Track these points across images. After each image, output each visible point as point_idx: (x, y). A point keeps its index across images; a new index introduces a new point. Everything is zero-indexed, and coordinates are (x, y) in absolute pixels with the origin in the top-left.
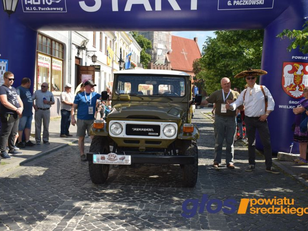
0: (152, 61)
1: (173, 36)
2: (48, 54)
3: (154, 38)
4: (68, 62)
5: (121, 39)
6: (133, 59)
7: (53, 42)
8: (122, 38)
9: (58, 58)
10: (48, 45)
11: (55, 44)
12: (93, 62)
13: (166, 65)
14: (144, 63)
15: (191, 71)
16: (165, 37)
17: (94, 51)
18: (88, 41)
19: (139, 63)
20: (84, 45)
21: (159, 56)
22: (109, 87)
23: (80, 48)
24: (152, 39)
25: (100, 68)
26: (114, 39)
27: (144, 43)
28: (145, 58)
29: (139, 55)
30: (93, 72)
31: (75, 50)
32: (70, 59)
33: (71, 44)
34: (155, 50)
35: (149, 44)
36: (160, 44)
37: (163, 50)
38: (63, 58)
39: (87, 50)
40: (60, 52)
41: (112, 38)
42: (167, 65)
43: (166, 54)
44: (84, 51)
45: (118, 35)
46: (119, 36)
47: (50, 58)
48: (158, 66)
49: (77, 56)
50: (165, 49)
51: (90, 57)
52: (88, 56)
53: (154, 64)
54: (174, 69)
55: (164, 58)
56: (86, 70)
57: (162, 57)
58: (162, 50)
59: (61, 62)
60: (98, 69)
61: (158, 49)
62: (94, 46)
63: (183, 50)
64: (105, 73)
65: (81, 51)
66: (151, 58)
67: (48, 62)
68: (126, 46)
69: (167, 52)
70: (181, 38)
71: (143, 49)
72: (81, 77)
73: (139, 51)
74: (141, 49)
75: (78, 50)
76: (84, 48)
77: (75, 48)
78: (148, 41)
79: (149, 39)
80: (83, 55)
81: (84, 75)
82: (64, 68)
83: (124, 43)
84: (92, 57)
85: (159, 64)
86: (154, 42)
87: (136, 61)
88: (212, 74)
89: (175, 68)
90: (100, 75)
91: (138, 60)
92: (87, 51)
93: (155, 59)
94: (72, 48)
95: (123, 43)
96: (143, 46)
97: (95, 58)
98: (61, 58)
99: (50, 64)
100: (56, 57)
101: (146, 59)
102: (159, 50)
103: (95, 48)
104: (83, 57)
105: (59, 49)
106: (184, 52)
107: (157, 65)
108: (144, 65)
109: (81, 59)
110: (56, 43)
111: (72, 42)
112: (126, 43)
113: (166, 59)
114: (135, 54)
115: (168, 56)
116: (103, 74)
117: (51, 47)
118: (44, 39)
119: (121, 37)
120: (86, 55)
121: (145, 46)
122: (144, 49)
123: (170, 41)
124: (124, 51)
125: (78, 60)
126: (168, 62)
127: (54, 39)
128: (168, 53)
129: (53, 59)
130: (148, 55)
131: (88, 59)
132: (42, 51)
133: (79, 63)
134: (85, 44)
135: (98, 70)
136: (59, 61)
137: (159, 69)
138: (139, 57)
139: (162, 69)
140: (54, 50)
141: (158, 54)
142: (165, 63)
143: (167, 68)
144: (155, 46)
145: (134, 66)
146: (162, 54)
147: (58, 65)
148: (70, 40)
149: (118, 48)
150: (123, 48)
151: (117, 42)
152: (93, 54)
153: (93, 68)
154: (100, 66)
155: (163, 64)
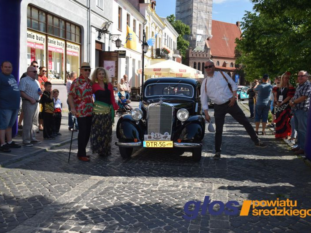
0: (191, 47)
1: (214, 21)
2: (61, 37)
3: (193, 24)
4: (87, 47)
5: (153, 23)
6: (169, 45)
7: (68, 24)
8: (154, 22)
9: (74, 42)
10: (61, 28)
11: (70, 26)
12: (117, 46)
13: (205, 52)
15: (233, 57)
16: (205, 22)
17: (118, 35)
18: (110, 24)
19: (176, 49)
20: (106, 28)
21: (198, 43)
22: (139, 75)
24: (190, 24)
25: (125, 53)
26: (144, 22)
27: (182, 29)
28: (183, 45)
30: (116, 58)
31: (95, 33)
32: (89, 44)
33: (89, 26)
34: (194, 36)
35: (187, 29)
36: (199, 29)
38: (81, 42)
39: (110, 34)
40: (76, 36)
41: (143, 21)
42: (207, 52)
43: (206, 40)
44: (107, 35)
45: (149, 18)
46: (150, 20)
47: (63, 42)
48: (197, 53)
49: (97, 40)
50: (204, 35)
51: (114, 41)
52: (112, 40)
53: (193, 51)
54: (214, 56)
55: (204, 45)
56: (109, 56)
57: (202, 43)
58: (201, 36)
59: (79, 47)
60: (123, 54)
61: (198, 34)
62: (120, 30)
63: (224, 35)
64: (134, 60)
65: (103, 34)
66: (188, 44)
67: (61, 47)
68: (159, 31)
69: (206, 38)
70: (221, 23)
71: (181, 35)
73: (176, 37)
74: (177, 35)
75: (99, 33)
76: (107, 31)
77: (96, 30)
78: (186, 27)
79: (188, 24)
80: (105, 39)
81: (107, 61)
82: (82, 53)
83: (156, 28)
84: (116, 41)
85: (197, 51)
86: (193, 28)
87: (172, 48)
88: (252, 57)
89: (216, 55)
90: (127, 62)
91: (174, 45)
92: (110, 35)
94: (91, 32)
95: (155, 28)
96: (181, 31)
97: (120, 42)
98: (78, 42)
99: (64, 49)
100: (71, 41)
102: (198, 36)
104: (105, 42)
105: (75, 32)
107: (196, 51)
109: (103, 43)
110: (72, 25)
111: (91, 24)
112: (160, 27)
113: (206, 45)
114: (171, 40)
115: (208, 42)
116: (130, 61)
117: (64, 30)
118: (56, 21)
119: (153, 20)
120: (110, 39)
122: (182, 35)
123: (210, 26)
124: (156, 36)
125: (100, 45)
126: (207, 48)
127: (69, 20)
128: (208, 39)
129: (68, 43)
130: (185, 41)
131: (113, 43)
132: (53, 33)
133: (101, 49)
134: (107, 26)
135: (124, 56)
136: (76, 46)
137: (198, 56)
138: (175, 43)
139: (201, 56)
140: (69, 33)
141: (197, 40)
142: (205, 50)
143: (207, 55)
144: (193, 32)
145: (167, 52)
146: (202, 40)
147: (75, 50)
148: (89, 21)
149: (149, 32)
150: (155, 32)
151: (148, 26)
152: (118, 38)
153: (116, 53)
154: (125, 51)
155: (202, 51)
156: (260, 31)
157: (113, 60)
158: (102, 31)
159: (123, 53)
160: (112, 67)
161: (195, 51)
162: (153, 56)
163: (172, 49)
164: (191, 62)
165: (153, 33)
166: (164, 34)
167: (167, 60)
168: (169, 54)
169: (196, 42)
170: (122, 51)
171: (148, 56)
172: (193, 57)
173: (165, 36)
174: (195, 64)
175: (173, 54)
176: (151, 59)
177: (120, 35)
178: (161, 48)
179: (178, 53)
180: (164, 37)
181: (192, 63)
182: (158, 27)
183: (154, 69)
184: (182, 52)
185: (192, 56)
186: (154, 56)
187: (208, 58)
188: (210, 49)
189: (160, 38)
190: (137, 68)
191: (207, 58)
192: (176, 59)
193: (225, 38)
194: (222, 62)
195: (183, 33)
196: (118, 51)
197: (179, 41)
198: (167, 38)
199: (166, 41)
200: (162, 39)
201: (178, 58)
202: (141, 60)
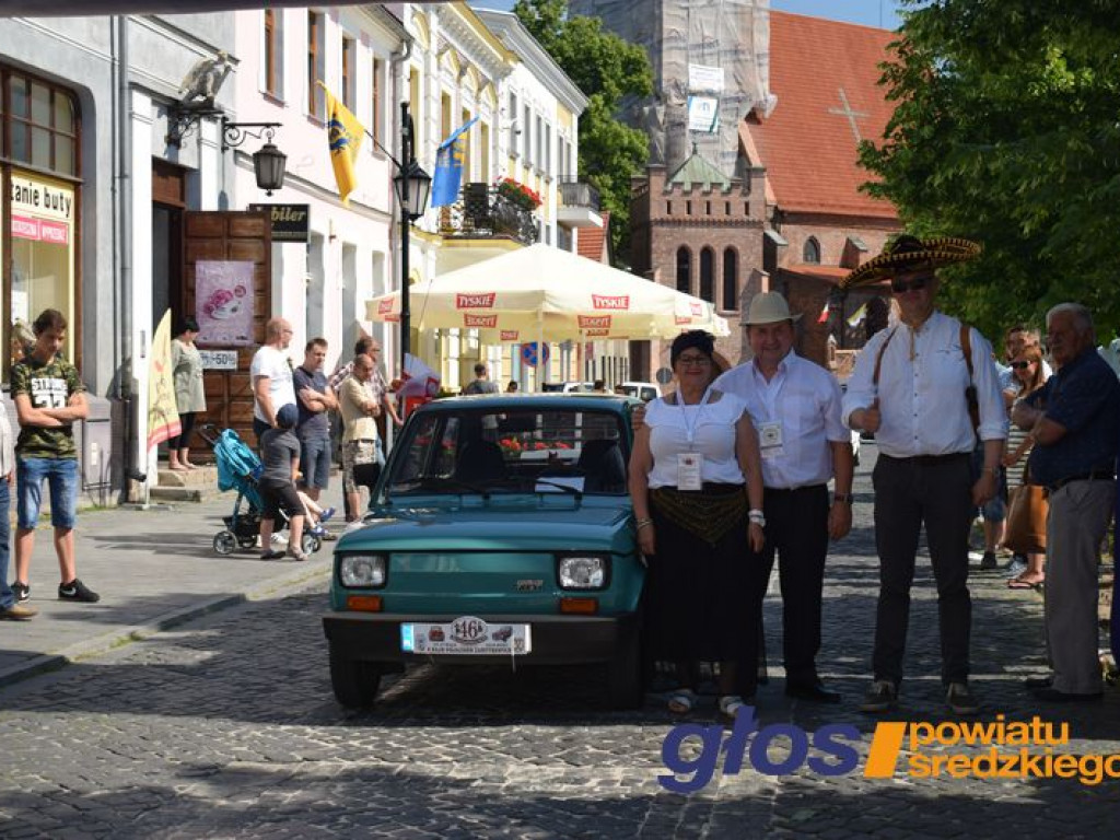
0: (656, 165)
1: (782, 15)
3: (665, 33)
4: (110, 193)
5: (448, 46)
6: (533, 160)
7: (16, 83)
9: (46, 170)
11: (29, 90)
12: (261, 185)
13: (739, 188)
14: (610, 182)
16: (732, 22)
17: (268, 125)
19: (574, 179)
20: (204, 95)
21: (698, 138)
22: (378, 328)
23: (181, 112)
24: (650, 36)
25: (305, 220)
26: (400, 48)
27: (605, 64)
28: (614, 153)
29: (573, 136)
30: (260, 244)
31: (147, 121)
32: (122, 176)
33: (122, 89)
34: (675, 101)
35: (631, 65)
36: (703, 63)
37: (723, 100)
38: (77, 171)
39: (224, 119)
40: (57, 138)
42: (748, 190)
43: (741, 121)
44: (210, 130)
45: (426, 23)
46: (428, 32)
48: (696, 194)
49: (161, 151)
50: (733, 95)
51: (247, 157)
52: (236, 151)
53: (670, 187)
54: (791, 208)
55: (731, 146)
56: (219, 237)
57: (715, 142)
58: (713, 103)
59: (69, 193)
60: (294, 224)
61: (694, 94)
62: (273, 94)
63: (843, 95)
64: (348, 251)
65: (188, 126)
66: (645, 150)
68: (480, 90)
69: (746, 111)
71: (599, 98)
72: (194, 278)
73: (570, 110)
74: (585, 102)
75: (173, 127)
76: (208, 110)
77: (156, 109)
78: (627, 51)
80: (203, 149)
81: (212, 263)
82: (88, 228)
83: (462, 72)
84: (257, 157)
85: (696, 185)
86: (667, 57)
87: (554, 173)
89: (800, 203)
90: (314, 261)
91: (564, 159)
92: (227, 125)
93: (672, 151)
94: (131, 116)
95: (456, 73)
96: (603, 80)
97: (276, 160)
98: (64, 170)
100: (34, 167)
101: (616, 159)
102: (696, 101)
103: (280, 104)
104: (200, 163)
105: (53, 122)
106: (848, 109)
107: (687, 187)
108: (609, 194)
109: (191, 170)
110: (35, 88)
111: (130, 77)
112: (481, 68)
113: (742, 152)
114: (544, 130)
115: (753, 132)
116: (331, 254)
117: (1, 112)
120: (224, 149)
121: (610, 84)
122: (608, 100)
123: (762, 44)
124: (466, 114)
125: (174, 181)
126: (750, 169)
127: (23, 64)
128: (752, 118)
129: (17, 180)
130: (627, 134)
131: (238, 168)
133: (183, 199)
134: (209, 86)
135: (298, 234)
136: (54, 190)
137: (699, 212)
138: (569, 146)
139: (718, 212)
140: (23, 129)
141: (691, 126)
142: (736, 178)
143: (747, 205)
144: (669, 80)
145: (524, 200)
146: (717, 123)
147: (51, 214)
148: (119, 65)
149: (427, 96)
150: (458, 95)
151: (420, 67)
152: (265, 141)
153: (261, 221)
154: (304, 208)
155: (721, 184)
156: (974, 106)
157: (250, 260)
159: (292, 217)
160: (240, 290)
161: (682, 184)
162: (449, 225)
163: (554, 184)
164: (663, 247)
165: (445, 99)
166: (504, 102)
167: (527, 243)
168: (534, 213)
169: (687, 132)
170: (286, 206)
171: (425, 228)
172: (670, 217)
173: (513, 115)
174: (684, 255)
175: (558, 210)
176: (438, 242)
177: (278, 125)
178: (490, 184)
179: (586, 199)
180: (505, 122)
181: (669, 254)
182: (476, 71)
183: (459, 295)
184: (612, 194)
185: (665, 215)
186: (458, 221)
187: (757, 224)
188: (764, 170)
189: (484, 128)
190: (364, 292)
191: (749, 222)
192: (575, 231)
193: (848, 112)
194: (832, 242)
195: (614, 88)
196: (268, 207)
197: (589, 131)
198: (520, 126)
199: (520, 139)
200: (495, 130)
201: (584, 228)
202: (384, 246)
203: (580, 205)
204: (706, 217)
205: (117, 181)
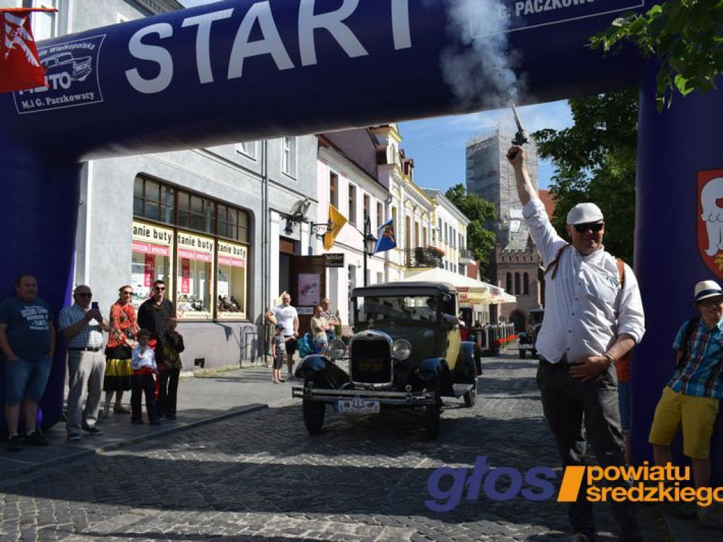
0: (499, 244)
1: (542, 191)
2: (209, 233)
3: (501, 199)
4: (260, 248)
5: (409, 199)
6: (449, 241)
7: (221, 208)
8: (411, 197)
9: (236, 241)
10: (208, 215)
11: (227, 210)
12: (325, 246)
13: (529, 252)
14: (481, 250)
18: (309, 204)
19: (465, 248)
20: (300, 213)
21: (514, 234)
24: (496, 200)
25: (343, 259)
26: (388, 199)
27: (480, 210)
28: (482, 240)
29: (464, 233)
30: (322, 268)
31: (277, 222)
32: (266, 242)
33: (266, 210)
34: (505, 222)
35: (489, 210)
36: (514, 209)
39: (312, 223)
40: (239, 229)
41: (385, 198)
42: (532, 251)
44: (305, 227)
45: (399, 190)
46: (400, 194)
47: (212, 241)
48: (513, 254)
49: (284, 234)
51: (320, 236)
53: (503, 251)
55: (526, 237)
56: (307, 265)
57: (521, 236)
58: (519, 222)
59: (245, 249)
60: (339, 261)
61: (512, 219)
64: (367, 272)
65: (295, 224)
66: (494, 239)
67: (206, 250)
68: (422, 215)
71: (477, 221)
72: (298, 281)
73: (464, 225)
74: (467, 222)
75: (288, 222)
76: (303, 219)
77: (281, 218)
78: (487, 205)
79: (491, 200)
80: (302, 233)
81: (305, 275)
82: (252, 261)
83: (415, 208)
85: (512, 251)
86: (502, 207)
87: (457, 246)
90: (352, 275)
91: (461, 241)
92: (313, 225)
93: (504, 239)
94: (270, 221)
95: (412, 209)
96: (479, 215)
98: (243, 239)
99: (212, 253)
100: (228, 239)
101: (484, 242)
102: (512, 222)
104: (301, 238)
105: (238, 223)
107: (509, 251)
109: (297, 241)
110: (230, 210)
111: (269, 206)
112: (421, 206)
114: (453, 231)
116: (359, 273)
117: (214, 219)
118: (196, 202)
119: (408, 195)
120: (312, 234)
121: (482, 217)
122: (480, 222)
124: (417, 224)
125: (292, 244)
127: (223, 200)
129: (221, 243)
130: (487, 233)
131: (317, 240)
132: (189, 226)
133: (294, 251)
134: (302, 209)
135: (339, 264)
136: (238, 247)
137: (514, 260)
138: (463, 237)
139: (521, 260)
140: (225, 225)
141: (511, 230)
142: (528, 248)
143: (531, 258)
144: (503, 215)
146: (521, 230)
147: (236, 256)
148: (265, 202)
149: (400, 217)
150: (414, 218)
151: (397, 206)
153: (322, 259)
154: (342, 255)
155: (521, 250)
157: (317, 273)
158: (294, 218)
159: (338, 258)
160: (314, 285)
161: (507, 250)
162: (409, 263)
163: (457, 250)
164: (501, 275)
165: (408, 218)
168: (443, 258)
169: (510, 234)
170: (336, 254)
171: (399, 264)
172: (503, 262)
174: (509, 276)
175: (459, 259)
176: (404, 269)
178: (426, 247)
179: (470, 255)
181: (503, 274)
182: (420, 208)
184: (482, 255)
185: (501, 261)
186: (413, 261)
187: (535, 264)
189: (424, 229)
191: (532, 263)
192: (466, 268)
196: (329, 255)
200: (429, 230)
201: (470, 266)
202: (382, 270)
203: (468, 257)
204: (516, 262)
205: (264, 245)
